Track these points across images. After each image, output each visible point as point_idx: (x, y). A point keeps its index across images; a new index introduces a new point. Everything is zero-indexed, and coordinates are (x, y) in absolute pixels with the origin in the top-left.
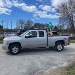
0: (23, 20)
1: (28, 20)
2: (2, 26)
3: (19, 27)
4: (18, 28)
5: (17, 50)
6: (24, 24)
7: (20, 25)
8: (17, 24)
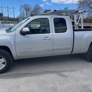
0: (28, 5)
1: (35, 5)
2: (2, 14)
3: (24, 15)
4: (22, 16)
5: (4, 63)
6: (30, 11)
7: (25, 12)
8: (21, 10)
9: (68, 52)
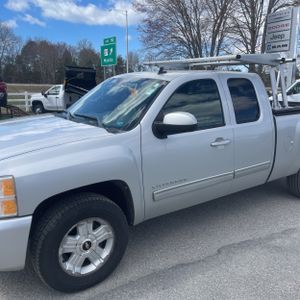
9: (260, 179)
